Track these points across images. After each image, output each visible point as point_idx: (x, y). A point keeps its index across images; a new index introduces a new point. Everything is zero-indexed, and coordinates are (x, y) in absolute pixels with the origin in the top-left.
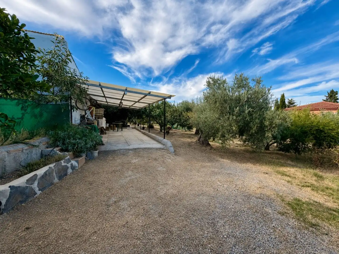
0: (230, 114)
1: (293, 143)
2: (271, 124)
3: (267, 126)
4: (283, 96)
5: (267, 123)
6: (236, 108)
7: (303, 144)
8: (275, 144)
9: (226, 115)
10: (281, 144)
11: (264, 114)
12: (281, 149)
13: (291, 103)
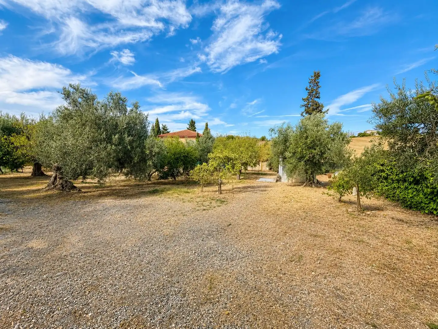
0: (107, 143)
1: (170, 170)
2: (151, 152)
3: (148, 155)
4: (157, 121)
5: (148, 152)
6: (115, 135)
7: (177, 170)
8: (157, 173)
9: (101, 144)
10: (160, 172)
11: (144, 143)
12: (162, 178)
13: (165, 128)
